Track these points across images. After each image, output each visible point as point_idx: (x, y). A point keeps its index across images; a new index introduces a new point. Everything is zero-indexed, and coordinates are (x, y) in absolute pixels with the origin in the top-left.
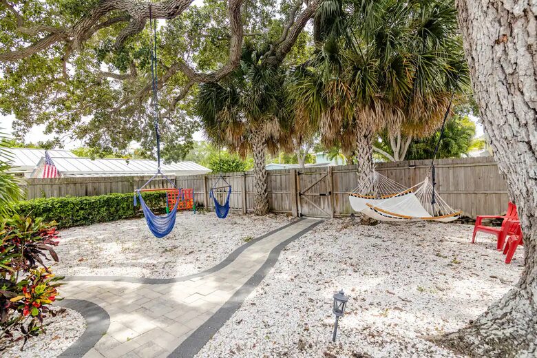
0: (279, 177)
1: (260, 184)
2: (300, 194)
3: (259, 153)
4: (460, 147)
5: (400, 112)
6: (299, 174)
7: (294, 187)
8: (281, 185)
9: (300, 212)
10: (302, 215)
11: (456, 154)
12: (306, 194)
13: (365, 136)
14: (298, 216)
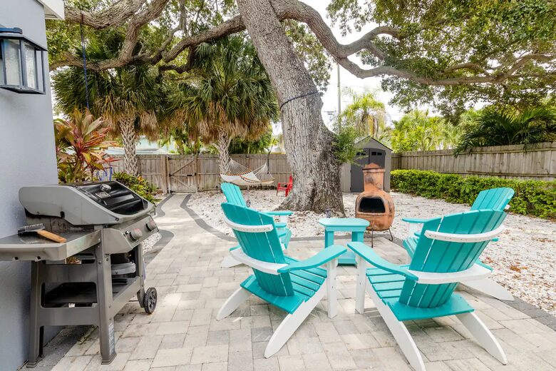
0: (148, 161)
1: (133, 166)
2: (170, 175)
3: (130, 139)
4: (265, 144)
5: (246, 126)
6: (169, 159)
7: (164, 169)
8: (151, 168)
9: (170, 189)
10: (171, 192)
11: (262, 149)
12: (176, 175)
13: (224, 137)
14: (168, 192)
